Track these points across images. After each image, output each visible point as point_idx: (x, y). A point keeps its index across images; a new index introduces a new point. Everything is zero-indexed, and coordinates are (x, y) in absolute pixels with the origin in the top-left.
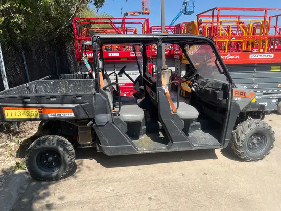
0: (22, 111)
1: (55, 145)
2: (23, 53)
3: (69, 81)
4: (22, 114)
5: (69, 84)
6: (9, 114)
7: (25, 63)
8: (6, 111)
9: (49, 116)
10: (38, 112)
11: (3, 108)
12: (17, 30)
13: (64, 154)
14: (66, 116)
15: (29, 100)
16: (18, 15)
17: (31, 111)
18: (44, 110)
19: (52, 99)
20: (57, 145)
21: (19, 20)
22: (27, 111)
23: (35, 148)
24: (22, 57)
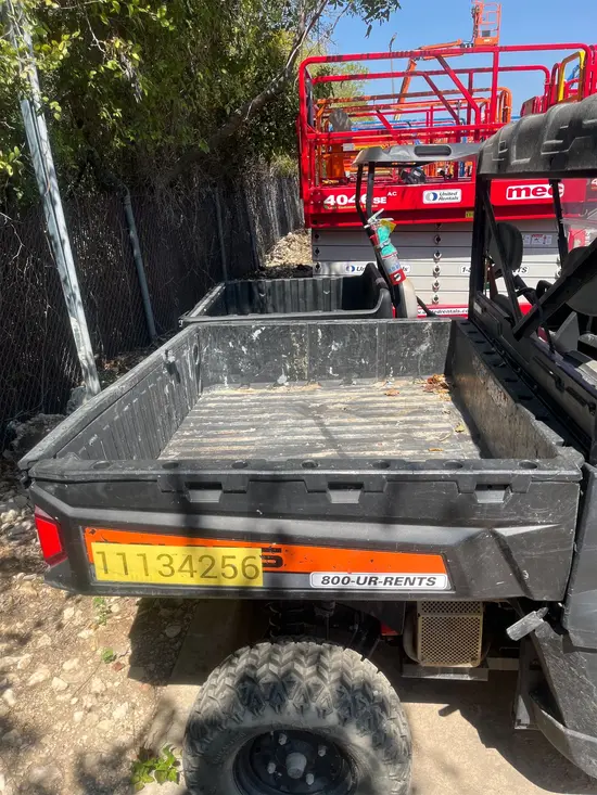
0: (177, 552)
1: (332, 719)
2: (128, 197)
3: (327, 329)
4: (176, 566)
5: (327, 342)
6: (115, 563)
7: (133, 234)
8: (96, 547)
9: (317, 581)
10: (259, 563)
11: (85, 534)
12: (112, 112)
13: (374, 763)
14: (404, 587)
15: (212, 497)
16: (118, 43)
17: (221, 552)
18: (291, 554)
19: (337, 497)
20: (344, 721)
21: (123, 64)
22: (201, 551)
23: (233, 726)
24: (125, 214)
